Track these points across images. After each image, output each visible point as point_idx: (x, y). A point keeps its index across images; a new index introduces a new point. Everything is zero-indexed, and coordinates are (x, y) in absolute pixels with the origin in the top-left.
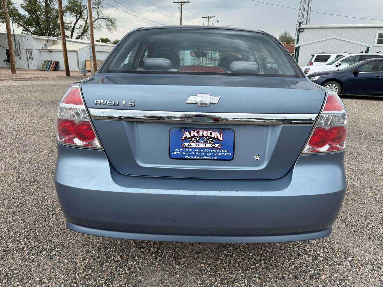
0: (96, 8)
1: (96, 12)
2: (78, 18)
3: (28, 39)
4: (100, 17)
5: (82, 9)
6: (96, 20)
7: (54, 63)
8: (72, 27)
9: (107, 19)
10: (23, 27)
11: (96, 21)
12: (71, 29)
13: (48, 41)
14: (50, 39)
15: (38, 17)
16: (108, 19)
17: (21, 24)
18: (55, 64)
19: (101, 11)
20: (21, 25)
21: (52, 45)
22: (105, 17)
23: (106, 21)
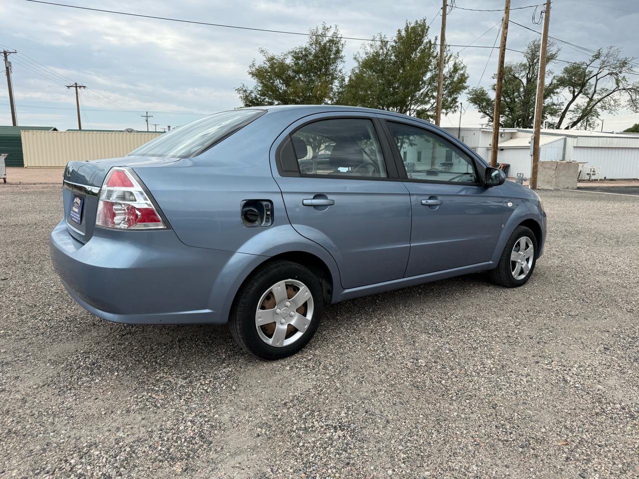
0: (616, 74)
1: (614, 80)
2: (576, 94)
3: (474, 134)
4: (621, 87)
5: (587, 78)
6: (611, 93)
7: (502, 166)
8: (563, 111)
9: (633, 89)
10: (490, 116)
11: (610, 95)
12: (560, 113)
13: (503, 135)
14: (505, 131)
15: (514, 99)
16: (635, 90)
17: (488, 112)
18: (503, 168)
19: (624, 77)
20: (488, 114)
21: (507, 140)
22: (630, 87)
23: (630, 93)
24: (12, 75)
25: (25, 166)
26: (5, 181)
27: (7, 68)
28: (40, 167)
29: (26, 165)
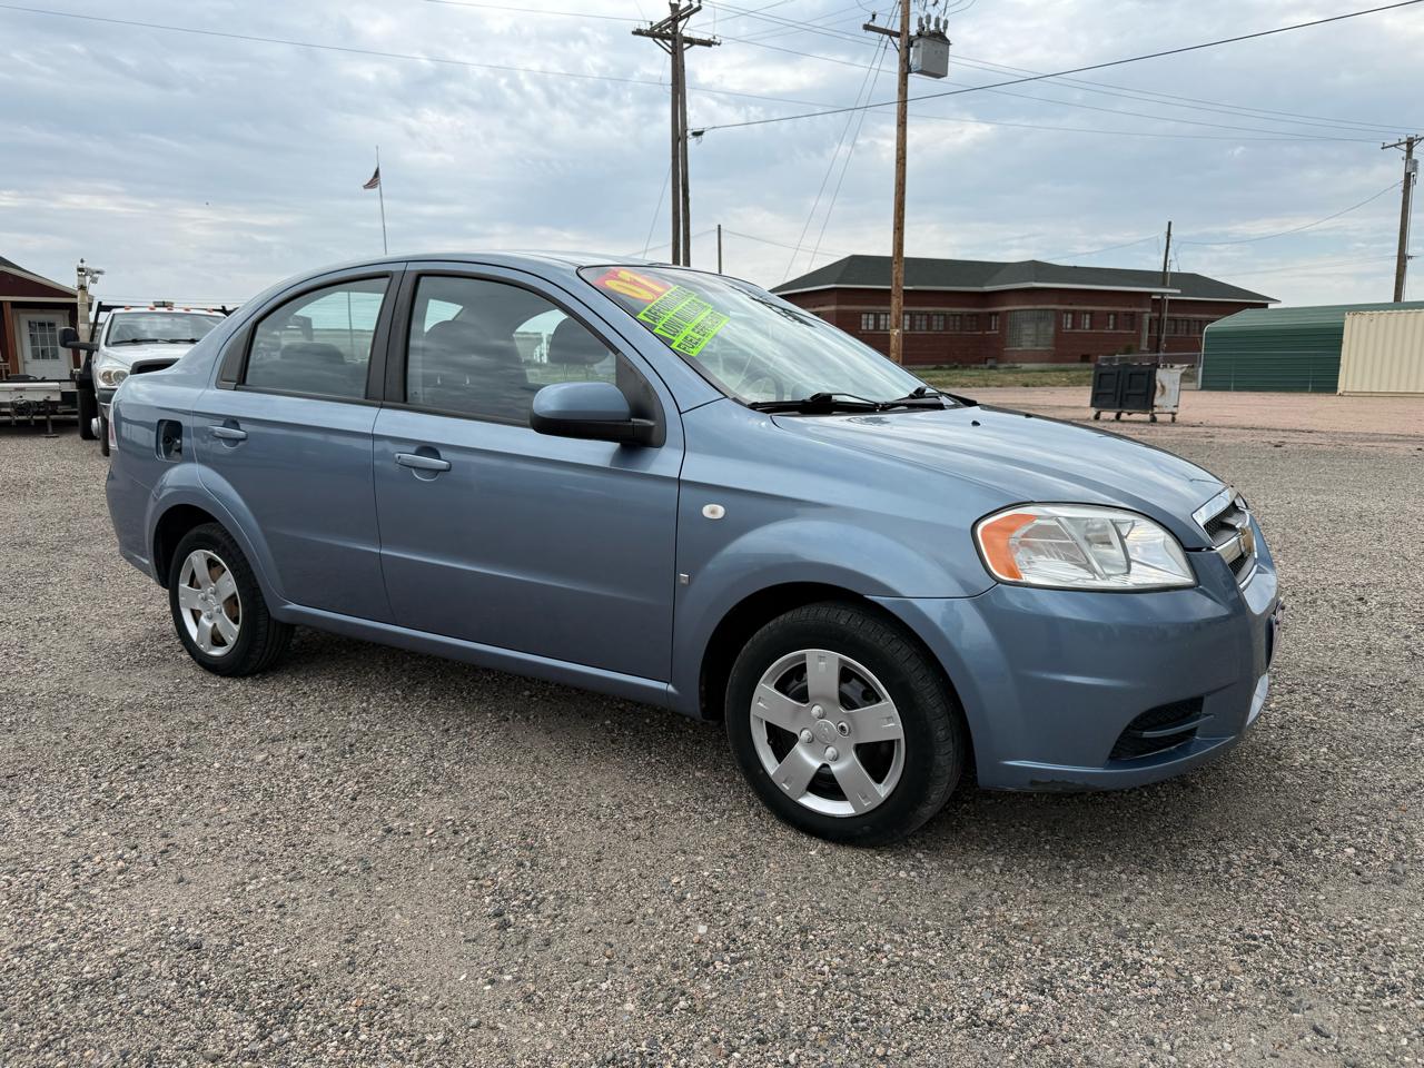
24: (1415, 190)
25: (1340, 391)
26: (1173, 420)
27: (1408, 176)
28: (1371, 394)
29: (1341, 388)
